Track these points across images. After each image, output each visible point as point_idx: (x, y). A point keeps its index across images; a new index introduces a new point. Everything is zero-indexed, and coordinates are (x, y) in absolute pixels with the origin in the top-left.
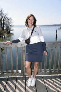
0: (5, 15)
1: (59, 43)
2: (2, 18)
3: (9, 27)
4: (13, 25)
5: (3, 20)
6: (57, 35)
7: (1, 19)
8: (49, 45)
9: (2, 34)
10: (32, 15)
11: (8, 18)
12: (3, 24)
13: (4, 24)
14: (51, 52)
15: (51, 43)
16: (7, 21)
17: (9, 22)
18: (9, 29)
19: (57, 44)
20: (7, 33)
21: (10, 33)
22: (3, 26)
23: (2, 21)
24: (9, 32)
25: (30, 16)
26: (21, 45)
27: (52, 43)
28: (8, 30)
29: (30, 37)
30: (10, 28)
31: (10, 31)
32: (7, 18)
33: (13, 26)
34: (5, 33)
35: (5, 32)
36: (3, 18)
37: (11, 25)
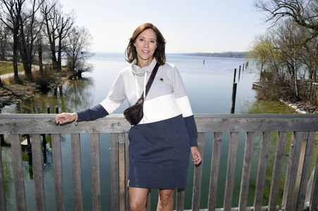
0: (65, 20)
1: (244, 120)
2: (54, 30)
3: (76, 58)
4: (92, 52)
5: (60, 36)
6: (235, 86)
7: (53, 33)
8: (207, 126)
9: (53, 80)
10: (149, 27)
11: (74, 30)
12: (57, 49)
13: (61, 48)
14: (216, 150)
15: (214, 120)
16: (72, 38)
17: (79, 41)
18: (78, 64)
19: (237, 122)
20: (70, 78)
21: (80, 76)
22: (57, 54)
23: (54, 39)
24: (76, 74)
25: (142, 28)
26: (113, 125)
27: (220, 120)
28: (74, 67)
29: (142, 98)
30: (82, 61)
31: (80, 72)
32: (71, 30)
33: (93, 55)
34: (64, 78)
35: (65, 76)
36: (60, 28)
37: (83, 50)
